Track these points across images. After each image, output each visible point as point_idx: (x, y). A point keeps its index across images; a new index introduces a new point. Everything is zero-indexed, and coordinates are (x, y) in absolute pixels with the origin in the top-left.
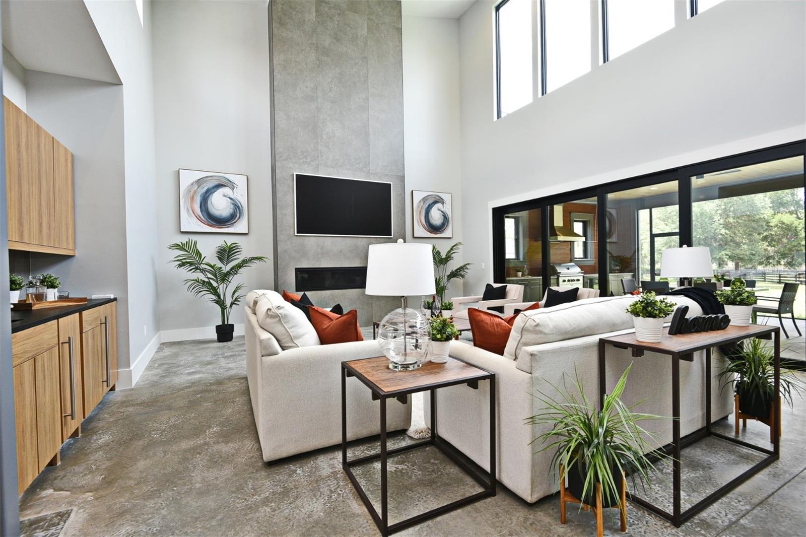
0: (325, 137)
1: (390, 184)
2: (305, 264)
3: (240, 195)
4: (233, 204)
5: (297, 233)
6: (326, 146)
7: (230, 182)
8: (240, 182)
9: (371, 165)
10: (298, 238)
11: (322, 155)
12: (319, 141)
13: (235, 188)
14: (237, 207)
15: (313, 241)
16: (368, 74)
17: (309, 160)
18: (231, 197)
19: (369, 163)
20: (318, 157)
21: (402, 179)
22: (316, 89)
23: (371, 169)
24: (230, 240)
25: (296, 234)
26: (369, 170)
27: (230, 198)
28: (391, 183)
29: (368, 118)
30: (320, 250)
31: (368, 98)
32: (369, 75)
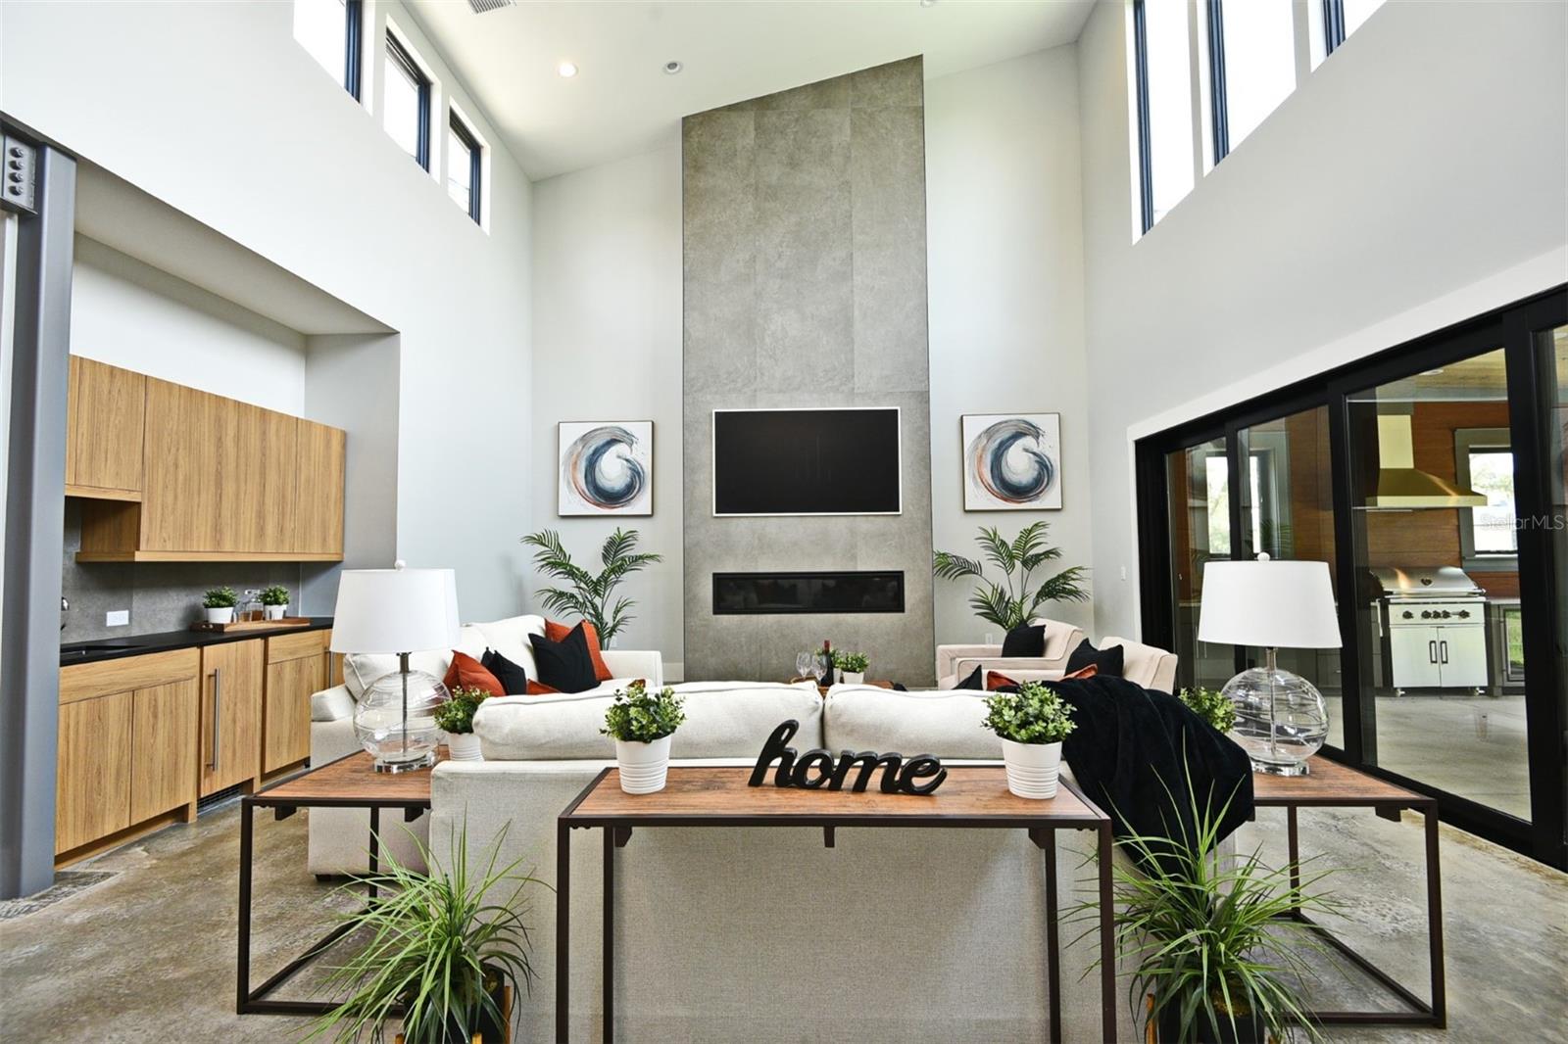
0: (768, 340)
1: (896, 411)
2: (730, 567)
3: (641, 455)
4: (630, 468)
5: (717, 512)
6: (771, 357)
7: (628, 434)
8: (643, 433)
9: (856, 379)
10: (718, 520)
11: (762, 374)
12: (758, 350)
13: (635, 444)
14: (636, 473)
15: (747, 526)
16: (851, 212)
17: (739, 385)
18: (628, 458)
19: (853, 376)
20: (755, 378)
21: (924, 397)
22: (754, 261)
23: (856, 387)
24: (626, 526)
25: (715, 515)
26: (853, 389)
27: (627, 460)
28: (898, 408)
29: (852, 291)
30: (757, 541)
31: (852, 254)
32: (853, 214)
